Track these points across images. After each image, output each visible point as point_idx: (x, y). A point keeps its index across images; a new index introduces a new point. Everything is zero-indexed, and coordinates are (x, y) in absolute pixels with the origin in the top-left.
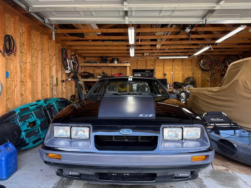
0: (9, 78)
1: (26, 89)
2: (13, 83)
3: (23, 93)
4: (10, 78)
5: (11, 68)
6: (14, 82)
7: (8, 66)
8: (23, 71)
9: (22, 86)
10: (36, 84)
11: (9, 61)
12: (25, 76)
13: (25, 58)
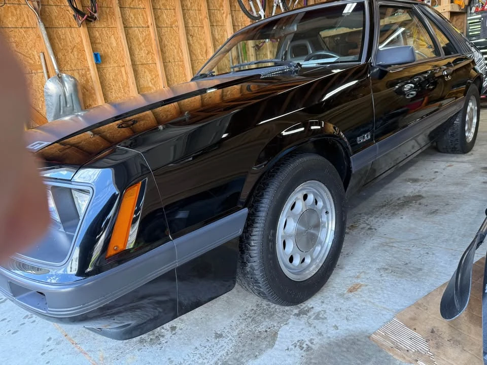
0: (110, 63)
1: (155, 77)
2: (121, 71)
3: (150, 85)
4: (112, 62)
5: (111, 44)
6: (123, 69)
7: (103, 42)
8: (143, 44)
9: (145, 72)
10: (180, 63)
11: (104, 32)
12: (148, 53)
13: (144, 18)
